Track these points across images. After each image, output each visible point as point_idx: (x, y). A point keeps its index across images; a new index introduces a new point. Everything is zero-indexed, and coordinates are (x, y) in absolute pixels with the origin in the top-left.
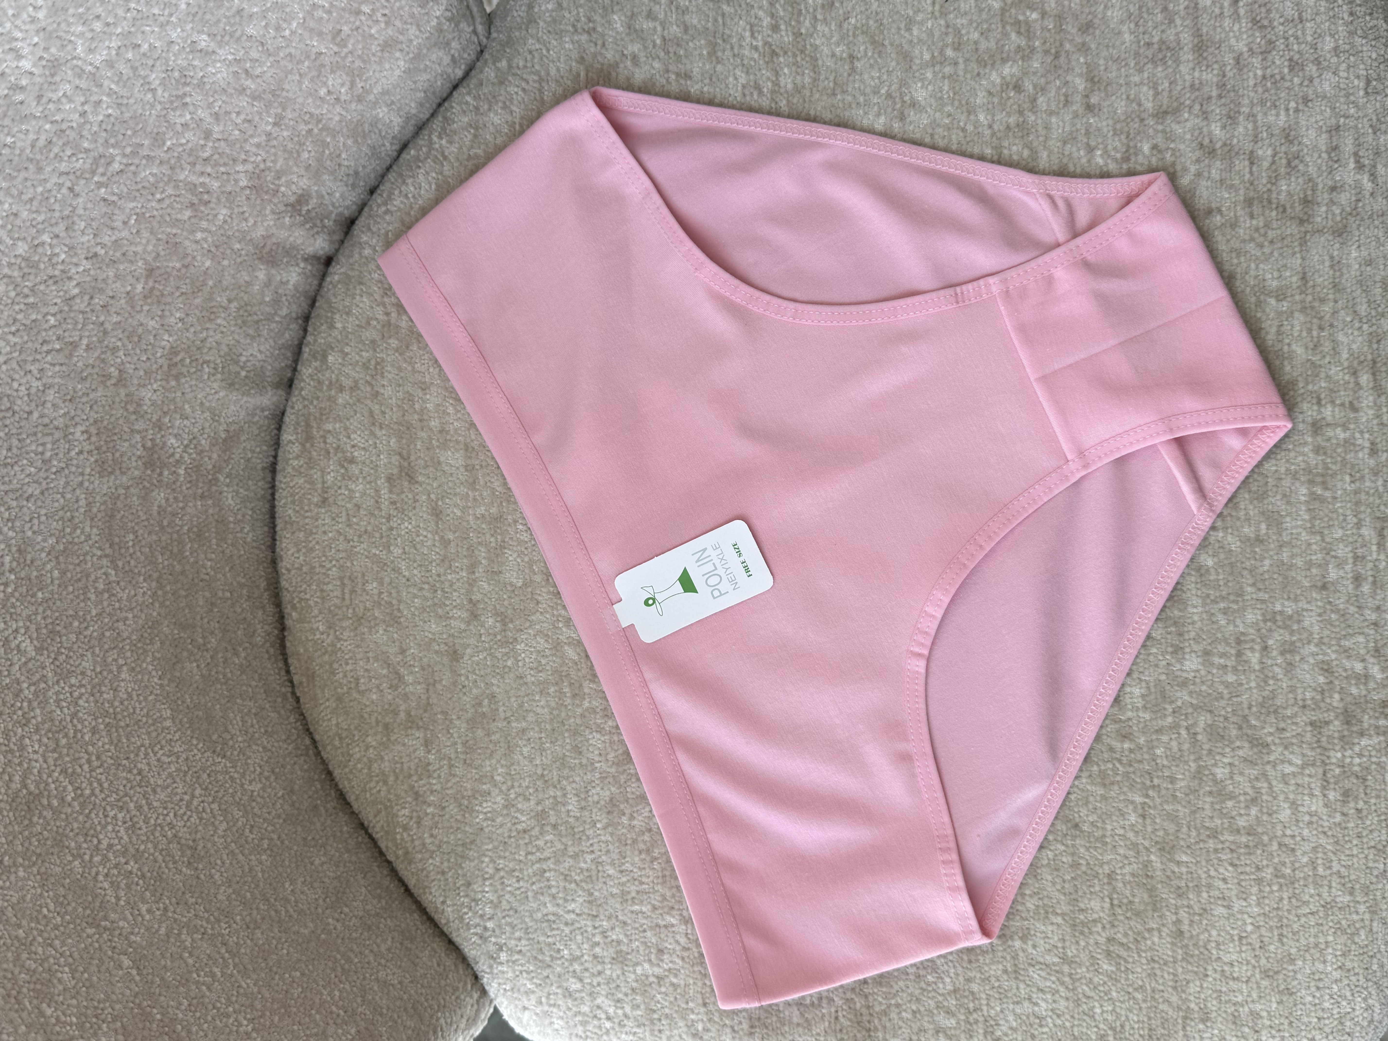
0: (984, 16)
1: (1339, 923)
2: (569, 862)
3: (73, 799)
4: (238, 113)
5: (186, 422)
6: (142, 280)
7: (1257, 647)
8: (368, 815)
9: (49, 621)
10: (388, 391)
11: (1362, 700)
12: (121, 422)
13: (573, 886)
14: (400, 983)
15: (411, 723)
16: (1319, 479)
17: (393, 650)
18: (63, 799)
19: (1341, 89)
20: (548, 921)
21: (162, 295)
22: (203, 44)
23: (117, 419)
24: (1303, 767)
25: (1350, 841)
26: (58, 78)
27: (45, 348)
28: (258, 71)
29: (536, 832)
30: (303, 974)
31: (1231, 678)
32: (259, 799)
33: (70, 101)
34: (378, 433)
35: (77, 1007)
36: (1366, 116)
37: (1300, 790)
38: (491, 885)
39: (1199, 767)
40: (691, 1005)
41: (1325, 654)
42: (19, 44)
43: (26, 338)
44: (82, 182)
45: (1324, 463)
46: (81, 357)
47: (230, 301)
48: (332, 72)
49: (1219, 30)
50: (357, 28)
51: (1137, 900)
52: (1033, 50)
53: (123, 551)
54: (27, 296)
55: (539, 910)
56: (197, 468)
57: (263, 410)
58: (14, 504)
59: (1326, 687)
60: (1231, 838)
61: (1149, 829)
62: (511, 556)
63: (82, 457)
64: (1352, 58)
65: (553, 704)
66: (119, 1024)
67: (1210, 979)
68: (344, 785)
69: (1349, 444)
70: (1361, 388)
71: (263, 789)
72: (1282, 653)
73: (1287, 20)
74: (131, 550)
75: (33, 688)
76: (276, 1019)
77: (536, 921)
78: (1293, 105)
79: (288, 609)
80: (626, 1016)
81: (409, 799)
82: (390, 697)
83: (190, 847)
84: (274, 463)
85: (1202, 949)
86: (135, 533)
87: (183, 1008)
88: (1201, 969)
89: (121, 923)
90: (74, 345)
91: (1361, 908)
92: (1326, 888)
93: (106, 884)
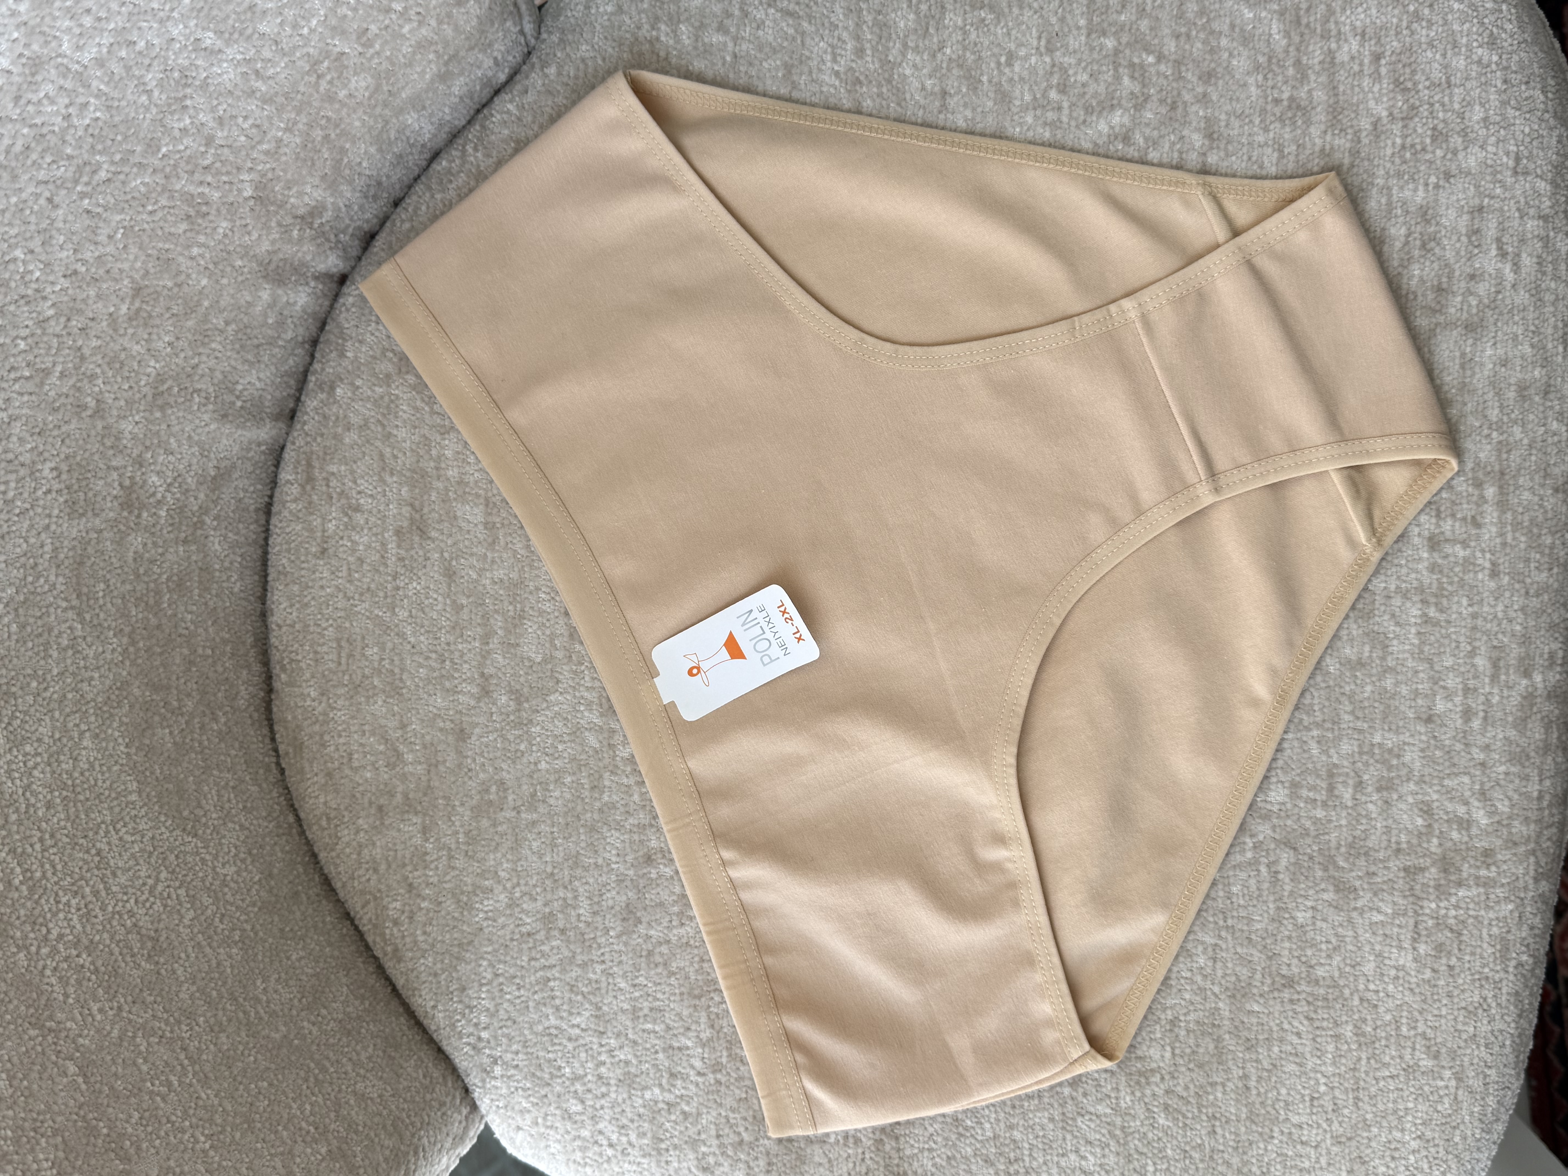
0: (1095, 55)
1: (1421, 1088)
2: (576, 972)
3: (21, 883)
4: (246, 118)
5: (170, 458)
6: (128, 301)
7: (1351, 782)
8: (355, 904)
10: (402, 433)
11: (1463, 847)
12: (96, 457)
13: (579, 998)
14: (380, 1096)
15: (409, 806)
16: (1433, 600)
17: (393, 723)
18: (9, 883)
19: (1487, 166)
20: (550, 1034)
21: (150, 316)
22: (209, 42)
23: (92, 454)
24: (1393, 917)
25: (1439, 1001)
26: (39, 78)
27: (13, 375)
28: (271, 71)
29: (541, 936)
30: (271, 1085)
31: (1320, 813)
32: (232, 885)
33: (53, 102)
34: (389, 480)
35: (14, 1119)
36: (1513, 197)
37: (1388, 941)
38: (488, 991)
39: (1278, 908)
40: (703, 1136)
41: (1425, 794)
44: (63, 192)
45: (1440, 583)
46: (54, 385)
47: (227, 323)
48: (356, 73)
49: (1357, 89)
50: (387, 27)
51: (1201, 1050)
52: (1147, 98)
53: (92, 602)
55: (540, 1022)
56: (182, 509)
57: (259, 445)
59: (1424, 830)
60: (1308, 989)
61: (1220, 973)
62: (530, 627)
63: (49, 497)
64: (1502, 132)
65: (568, 796)
66: (60, 1139)
67: (1276, 1141)
68: (330, 870)
69: (1468, 564)
70: (1486, 502)
71: (238, 873)
72: (1379, 790)
73: (1433, 84)
74: (101, 602)
76: (238, 1135)
77: (536, 1034)
78: (1433, 179)
79: (276, 670)
80: (630, 1143)
81: (402, 891)
82: (386, 776)
83: (151, 938)
84: (269, 505)
85: (1269, 1109)
86: (106, 582)
87: (133, 1121)
88: (1267, 1130)
89: (69, 1024)
90: (47, 372)
91: (1447, 1074)
92: (1409, 1050)
93: (53, 980)
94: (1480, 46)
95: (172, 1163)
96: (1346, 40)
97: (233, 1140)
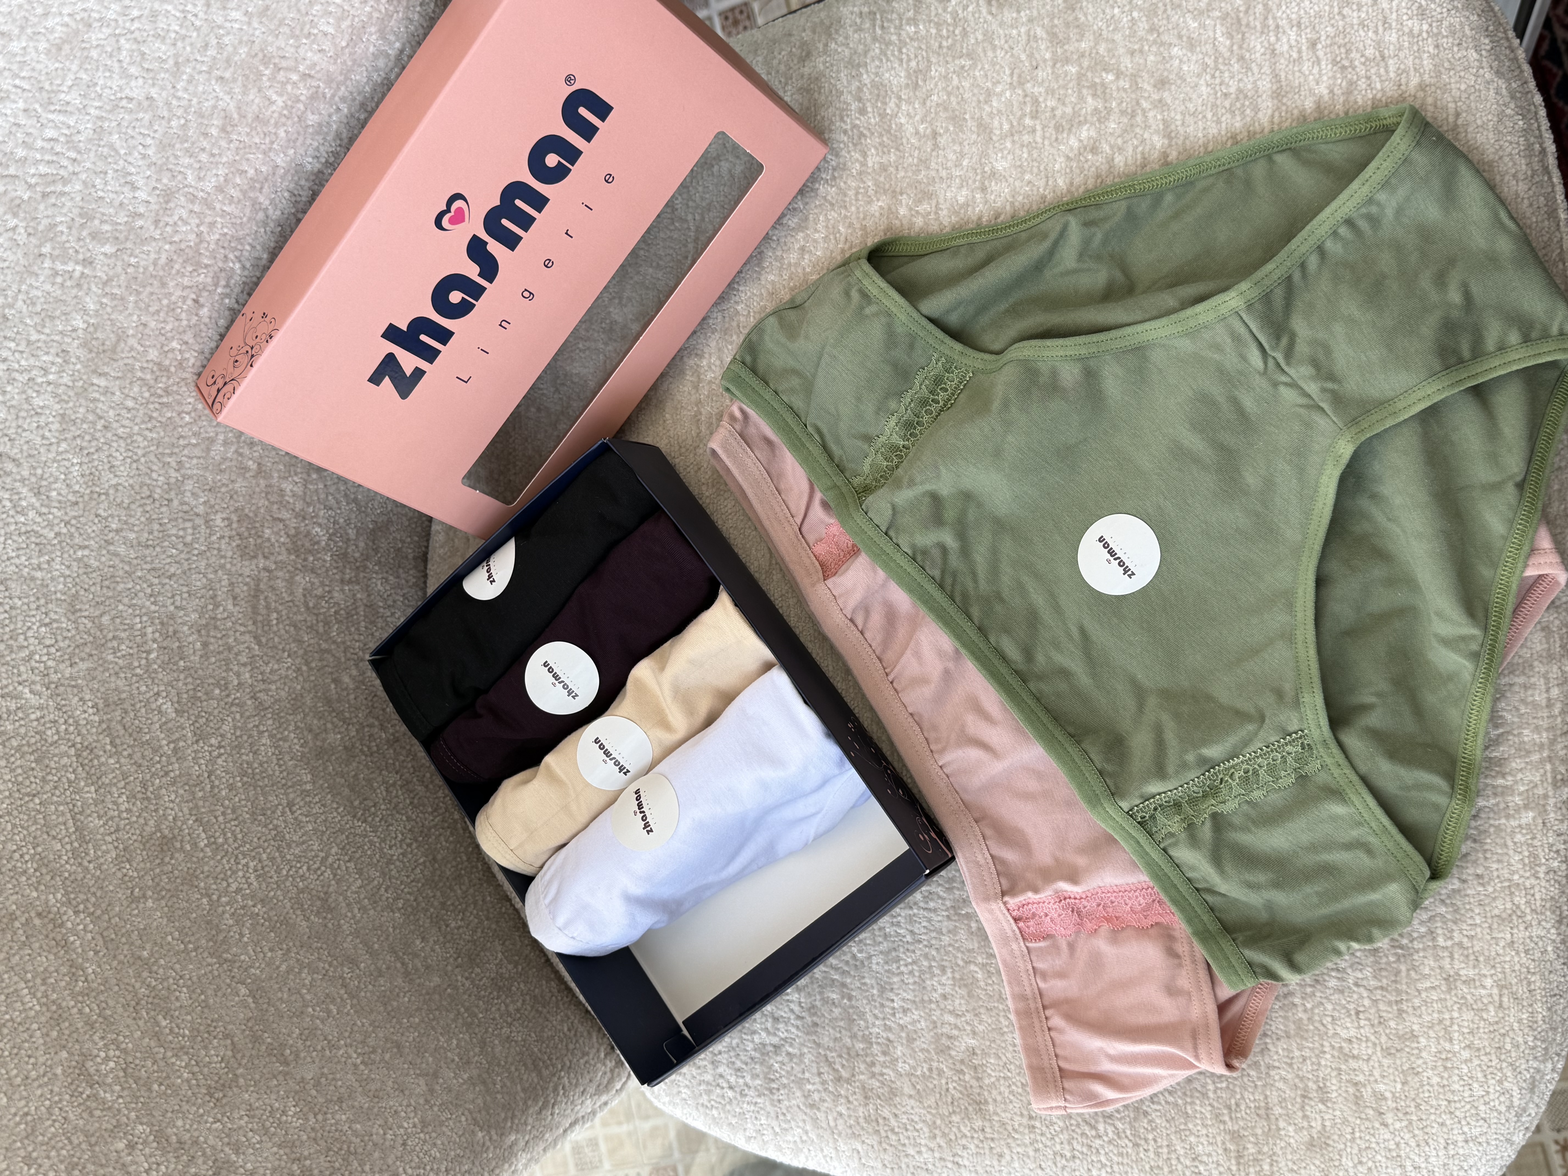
0: (1061, 82)
1: (1463, 997)
3: (206, 846)
5: (329, 511)
9: (190, 687)
12: (262, 511)
14: (524, 1040)
18: (196, 844)
23: (258, 508)
26: (172, 205)
27: (182, 442)
32: (398, 863)
33: (186, 223)
35: (192, 1022)
40: (807, 1074)
42: (134, 178)
43: (162, 434)
44: (205, 294)
46: (219, 451)
49: (1297, 74)
52: (1109, 111)
53: (266, 628)
54: (160, 396)
56: (344, 555)
58: (156, 581)
63: (223, 541)
64: (1438, 91)
66: (229, 1041)
67: (1328, 1056)
71: (404, 854)
73: (1367, 59)
75: (172, 746)
76: (387, 1056)
80: (746, 1085)
83: (319, 898)
84: (425, 554)
85: (1317, 1025)
86: (278, 612)
87: (294, 1035)
88: (1317, 1045)
89: (242, 957)
90: (212, 441)
91: (1488, 982)
92: (1448, 960)
93: (231, 922)
94: (1410, 18)
95: (325, 1071)
96: (1284, 32)
97: (382, 1060)
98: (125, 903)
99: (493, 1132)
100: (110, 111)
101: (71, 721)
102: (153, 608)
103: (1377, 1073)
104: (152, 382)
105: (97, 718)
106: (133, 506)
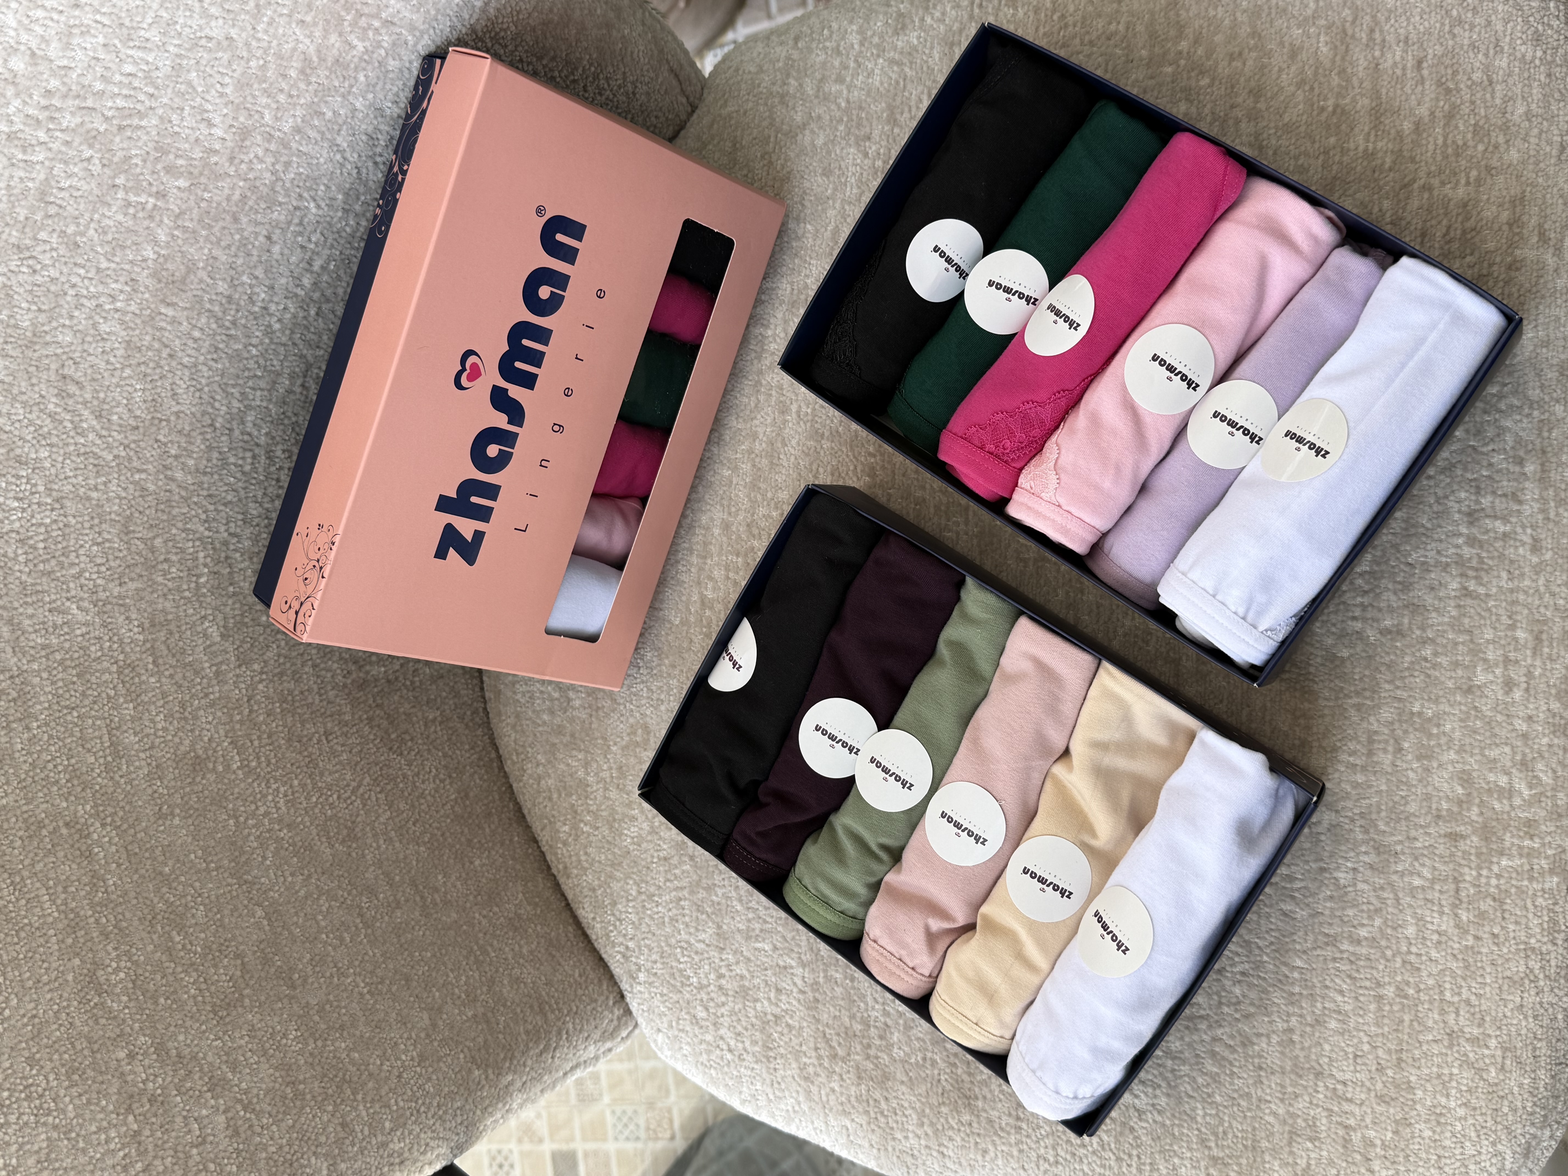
1: (1465, 1055)
3: (238, 768)
8: (537, 827)
11: (1505, 816)
13: (704, 917)
14: (533, 983)
15: (575, 744)
16: (1473, 574)
18: (228, 766)
20: (681, 947)
22: (388, 110)
24: (1433, 881)
26: (248, 143)
27: (246, 374)
30: (433, 956)
32: (429, 798)
33: (261, 161)
35: (205, 939)
36: (1557, 185)
37: (1430, 905)
38: (634, 907)
39: (1320, 868)
40: (804, 1048)
41: (1466, 763)
43: (227, 365)
44: (278, 231)
45: (1479, 557)
49: (1399, 92)
55: (673, 936)
58: (212, 508)
59: (1464, 798)
60: (1351, 949)
61: (1263, 927)
62: (671, 595)
64: (1545, 123)
66: (239, 962)
67: (1321, 1096)
68: (520, 798)
69: (1508, 538)
70: (1527, 479)
71: (436, 789)
72: (1419, 757)
73: (1474, 83)
75: (214, 669)
76: (394, 988)
77: (671, 946)
78: (1475, 172)
80: (745, 1050)
81: (569, 817)
82: (559, 719)
83: (346, 827)
85: (1313, 1063)
87: (305, 960)
88: (1311, 1083)
89: (263, 880)
91: (1493, 1043)
92: (1453, 1016)
93: (255, 844)
95: (331, 997)
96: (1390, 47)
97: (389, 990)
98: (152, 819)
99: (490, 1071)
100: (189, 50)
101: (115, 639)
102: (207, 533)
103: (1368, 1120)
104: (220, 314)
105: (141, 637)
106: (194, 434)
